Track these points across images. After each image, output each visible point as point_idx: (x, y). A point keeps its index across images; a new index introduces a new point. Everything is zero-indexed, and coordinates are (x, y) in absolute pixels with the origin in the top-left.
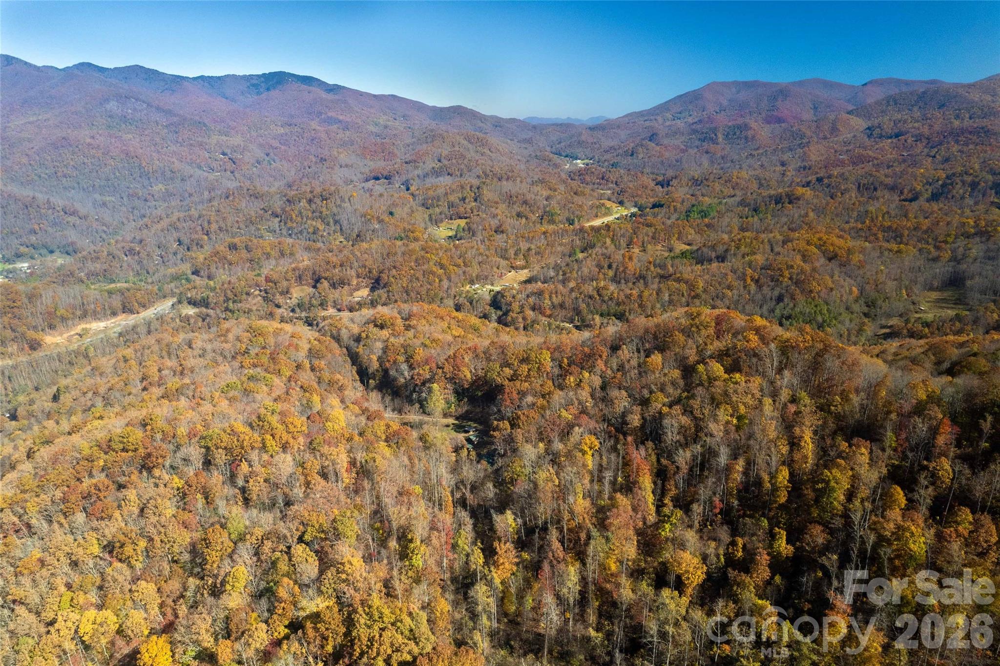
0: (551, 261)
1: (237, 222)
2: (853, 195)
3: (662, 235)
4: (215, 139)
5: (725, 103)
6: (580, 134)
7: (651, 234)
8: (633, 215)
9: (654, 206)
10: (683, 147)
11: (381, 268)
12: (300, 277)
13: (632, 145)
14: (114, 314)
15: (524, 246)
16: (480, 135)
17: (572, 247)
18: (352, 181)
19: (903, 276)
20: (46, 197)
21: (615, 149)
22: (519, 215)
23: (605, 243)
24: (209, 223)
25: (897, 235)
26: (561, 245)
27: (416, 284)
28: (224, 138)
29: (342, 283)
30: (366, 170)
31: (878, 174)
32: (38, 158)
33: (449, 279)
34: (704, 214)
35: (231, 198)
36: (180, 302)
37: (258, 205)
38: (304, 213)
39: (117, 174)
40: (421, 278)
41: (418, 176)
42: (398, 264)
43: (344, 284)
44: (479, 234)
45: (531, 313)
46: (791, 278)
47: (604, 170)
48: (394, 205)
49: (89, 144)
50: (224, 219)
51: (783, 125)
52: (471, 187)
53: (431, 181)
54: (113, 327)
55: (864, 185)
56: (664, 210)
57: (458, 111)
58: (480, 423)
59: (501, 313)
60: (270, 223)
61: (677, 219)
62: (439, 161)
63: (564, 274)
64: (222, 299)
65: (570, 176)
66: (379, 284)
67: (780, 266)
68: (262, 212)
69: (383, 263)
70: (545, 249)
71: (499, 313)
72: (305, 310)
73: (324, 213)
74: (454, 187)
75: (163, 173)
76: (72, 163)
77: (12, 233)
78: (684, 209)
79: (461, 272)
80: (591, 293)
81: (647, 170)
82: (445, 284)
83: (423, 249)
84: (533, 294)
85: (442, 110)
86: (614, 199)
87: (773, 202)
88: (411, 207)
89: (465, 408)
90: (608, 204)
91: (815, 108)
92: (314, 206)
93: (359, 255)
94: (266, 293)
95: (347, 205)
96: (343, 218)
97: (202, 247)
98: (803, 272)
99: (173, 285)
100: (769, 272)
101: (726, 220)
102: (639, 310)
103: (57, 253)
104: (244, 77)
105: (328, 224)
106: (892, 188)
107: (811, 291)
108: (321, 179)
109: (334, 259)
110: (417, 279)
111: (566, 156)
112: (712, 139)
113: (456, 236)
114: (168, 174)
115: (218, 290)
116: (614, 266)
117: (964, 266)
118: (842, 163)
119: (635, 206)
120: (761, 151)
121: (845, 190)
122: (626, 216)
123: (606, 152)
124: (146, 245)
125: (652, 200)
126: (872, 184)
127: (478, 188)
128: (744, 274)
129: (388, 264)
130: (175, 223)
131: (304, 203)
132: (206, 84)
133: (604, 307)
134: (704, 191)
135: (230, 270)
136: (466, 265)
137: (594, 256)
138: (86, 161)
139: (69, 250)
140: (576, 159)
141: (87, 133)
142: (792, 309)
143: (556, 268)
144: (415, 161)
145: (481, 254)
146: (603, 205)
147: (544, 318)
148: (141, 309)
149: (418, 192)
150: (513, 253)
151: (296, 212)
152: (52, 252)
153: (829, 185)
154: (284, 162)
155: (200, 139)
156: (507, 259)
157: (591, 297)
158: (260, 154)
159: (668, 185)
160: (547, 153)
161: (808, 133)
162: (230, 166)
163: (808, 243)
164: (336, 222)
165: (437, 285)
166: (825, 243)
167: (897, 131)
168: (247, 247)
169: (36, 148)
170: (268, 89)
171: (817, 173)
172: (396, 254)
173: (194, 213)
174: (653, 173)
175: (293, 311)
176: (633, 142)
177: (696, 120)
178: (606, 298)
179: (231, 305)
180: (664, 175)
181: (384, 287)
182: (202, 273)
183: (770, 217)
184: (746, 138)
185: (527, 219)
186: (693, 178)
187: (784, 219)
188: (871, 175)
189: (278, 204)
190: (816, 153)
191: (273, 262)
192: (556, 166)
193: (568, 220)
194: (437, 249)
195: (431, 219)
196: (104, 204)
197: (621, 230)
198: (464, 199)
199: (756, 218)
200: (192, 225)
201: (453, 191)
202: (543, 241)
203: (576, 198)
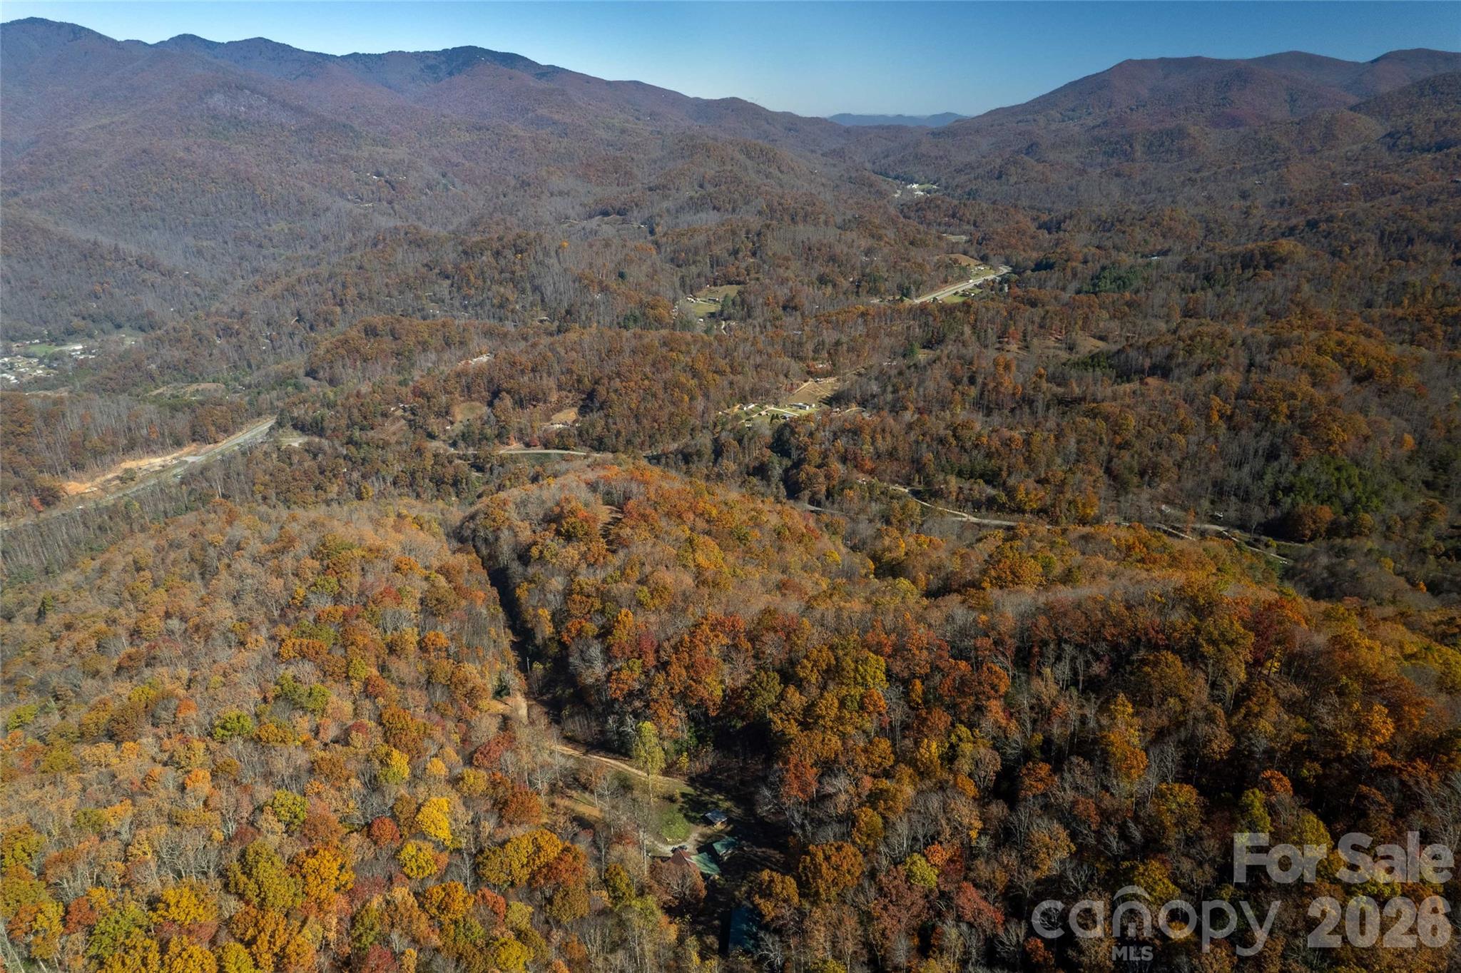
0: (874, 363)
1: (387, 285)
2: (1372, 251)
3: (1057, 322)
4: (366, 151)
5: (1145, 93)
6: (919, 143)
7: (1037, 319)
8: (1004, 280)
9: (1039, 267)
10: (1077, 165)
11: (598, 375)
12: (468, 388)
13: (999, 161)
14: (178, 444)
15: (829, 336)
16: (765, 144)
17: (907, 339)
18: (567, 218)
20: (114, 242)
21: (973, 168)
22: (823, 280)
23: (962, 334)
24: (344, 286)
26: (889, 335)
27: (652, 404)
28: (382, 150)
29: (534, 398)
30: (590, 200)
31: (1415, 215)
32: (106, 181)
33: (706, 396)
34: (1121, 283)
35: (380, 247)
36: (280, 424)
37: (422, 257)
38: (488, 273)
39: (220, 206)
40: (661, 394)
41: (668, 211)
42: (624, 369)
43: (538, 400)
44: (757, 312)
45: (840, 466)
46: (1290, 416)
47: (956, 202)
48: (627, 260)
49: (181, 160)
50: (367, 280)
51: (1241, 129)
52: (747, 233)
53: (687, 219)
54: (175, 466)
55: (1391, 234)
56: (1055, 275)
57: (734, 106)
58: (739, 801)
59: (790, 463)
60: (436, 288)
61: (1078, 292)
62: (701, 186)
63: (895, 391)
64: (344, 422)
65: (902, 211)
66: (592, 403)
67: (1271, 393)
68: (424, 270)
69: (600, 367)
70: (865, 343)
71: (787, 462)
72: (474, 445)
73: (518, 274)
74: (721, 232)
75: (287, 205)
76: (155, 189)
77: (64, 297)
78: (1088, 273)
79: (726, 383)
80: (942, 432)
81: (1024, 203)
82: (700, 404)
83: (665, 344)
84: (844, 429)
85: (709, 104)
86: (973, 253)
87: (1239, 265)
88: (653, 264)
90: (964, 260)
91: (1293, 100)
92: (503, 262)
93: (562, 352)
94: (414, 414)
95: (553, 261)
96: (546, 282)
97: (332, 325)
98: (1312, 404)
99: (274, 394)
100: (1251, 403)
101: (1159, 296)
102: (1026, 469)
103: (127, 329)
104: (416, 54)
105: (523, 291)
106: (1441, 240)
107: (1330, 443)
108: (520, 214)
109: (524, 359)
110: (654, 396)
111: (896, 178)
112: (1125, 153)
113: (722, 312)
114: (294, 206)
115: (340, 408)
116: (980, 380)
118: (1348, 195)
119: (1007, 263)
120: (1205, 174)
121: (1357, 242)
122: (993, 281)
123: (959, 171)
124: (249, 321)
125: (1035, 255)
126: (1405, 232)
127: (759, 234)
128: (1208, 407)
129: (609, 368)
130: (293, 286)
131: (487, 258)
132: (360, 66)
133: (965, 459)
134: (1117, 241)
135: (364, 370)
136: (734, 371)
137: (945, 360)
138: (175, 186)
139: (144, 324)
140: (912, 182)
141: (179, 142)
142: (1295, 474)
143: (882, 377)
144: (664, 187)
145: (760, 352)
146: (956, 261)
147: (861, 475)
148: (221, 436)
149: (664, 239)
150: (811, 348)
151: (475, 271)
152: (119, 327)
153: (1329, 234)
154: (468, 187)
155: (343, 152)
156: (801, 359)
157: (942, 441)
158: (432, 173)
159: (1059, 228)
160: (867, 174)
161: (1285, 143)
162: (386, 192)
163: (1319, 350)
164: (536, 289)
165: (686, 405)
166: (1350, 350)
168: (392, 332)
169: (106, 165)
170: (451, 74)
171: (1305, 212)
172: (621, 352)
173: (324, 270)
174: (1032, 208)
175: (454, 445)
176: (1001, 156)
177: (1099, 121)
178: (968, 445)
179: (357, 433)
180: (1050, 211)
181: (601, 408)
182: (321, 374)
183: (1233, 292)
184: (1180, 151)
185: (834, 286)
186: (1098, 218)
187: (1259, 296)
188: (1403, 218)
189: (449, 257)
190: (1301, 177)
191: (433, 357)
192: (881, 194)
193: (900, 287)
194: (688, 344)
195: (683, 284)
196: (200, 252)
197: (990, 314)
198: (735, 253)
199: (1210, 293)
200: (319, 289)
201: (720, 238)
202: (861, 329)
203: (913, 252)
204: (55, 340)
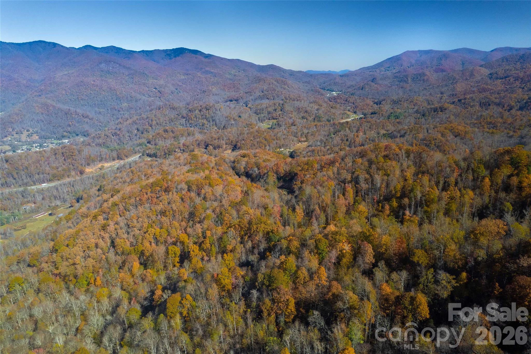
0: (319, 138)
1: (165, 120)
3: (374, 127)
4: (151, 81)
5: (413, 62)
6: (335, 79)
7: (369, 126)
8: (361, 118)
9: (372, 114)
10: (389, 85)
11: (237, 140)
12: (199, 144)
14: (114, 160)
15: (306, 131)
16: (284, 79)
17: (329, 132)
18: (219, 102)
19: (493, 144)
20: (75, 109)
21: (353, 86)
22: (303, 118)
23: (346, 130)
24: (152, 121)
25: (494, 126)
26: (324, 131)
28: (155, 81)
29: (219, 147)
30: (226, 97)
31: (490, 97)
32: (70, 91)
33: (269, 146)
34: (397, 117)
35: (161, 109)
36: (143, 155)
37: (175, 112)
38: (198, 116)
39: (106, 98)
40: (256, 144)
41: (252, 100)
42: (245, 138)
44: (283, 126)
46: (435, 145)
47: (347, 96)
48: (241, 112)
49: (93, 84)
50: (159, 119)
51: (444, 73)
52: (279, 104)
53: (258, 102)
54: (114, 166)
55: (483, 103)
56: (377, 115)
57: (272, 68)
58: (288, 189)
60: (181, 121)
61: (383, 120)
62: (262, 92)
63: (325, 144)
64: (163, 153)
65: (329, 100)
66: (236, 148)
68: (177, 116)
69: (238, 138)
70: (316, 133)
73: (208, 116)
74: (271, 104)
75: (127, 98)
76: (85, 93)
77: (60, 126)
78: (387, 115)
79: (275, 143)
81: (370, 97)
82: (267, 148)
83: (257, 132)
84: (310, 151)
85: (263, 67)
86: (352, 111)
87: (433, 111)
88: (249, 114)
89: (281, 184)
90: (348, 113)
91: (463, 64)
92: (202, 113)
93: (227, 134)
94: (184, 151)
95: (218, 112)
96: (217, 118)
97: (149, 132)
98: (441, 141)
99: (139, 148)
101: (408, 120)
103: (80, 136)
104: (163, 50)
105: (209, 122)
106: (498, 105)
108: (204, 101)
109: (215, 136)
110: (254, 145)
111: (328, 90)
112: (405, 81)
113: (271, 128)
114: (129, 98)
115: (161, 150)
116: (349, 140)
117: (525, 140)
118: (474, 92)
119: (362, 114)
120: (431, 87)
121: (473, 105)
122: (357, 118)
123: (349, 88)
124: (122, 131)
125: (371, 111)
126: (488, 102)
127: (283, 105)
128: (412, 143)
129: (240, 138)
130: (135, 121)
131: (197, 112)
132: (145, 54)
134: (398, 107)
135: (165, 141)
136: (277, 139)
137: (340, 136)
138: (91, 92)
139: (85, 134)
140: (333, 91)
141: (91, 79)
143: (321, 141)
144: (250, 92)
145: (284, 134)
146: (346, 113)
148: (125, 158)
149: (252, 107)
150: (300, 134)
151: (193, 116)
152: (77, 135)
153: (465, 103)
154: (185, 93)
155: (143, 81)
156: (297, 137)
158: (173, 89)
159: (380, 104)
160: (318, 89)
161: (457, 77)
162: (158, 94)
163: (445, 129)
164: (213, 120)
165: (263, 148)
166: (454, 128)
167: (506, 75)
168: (172, 131)
169: (69, 86)
170: (175, 57)
171: (459, 97)
172: (244, 134)
173: (144, 116)
174: (373, 98)
176: (363, 83)
177: (397, 71)
179: (168, 156)
180: (379, 99)
181: (239, 149)
182: (152, 143)
183: (430, 118)
184: (424, 80)
185: (307, 119)
186: (393, 100)
187: (438, 120)
188: (487, 98)
189: (184, 112)
190: (460, 87)
191: (185, 138)
192: (322, 95)
193: (327, 120)
194: (263, 132)
195: (259, 120)
196: (100, 113)
197: (354, 125)
198: (275, 110)
199: (423, 119)
200: (144, 122)
201: (270, 106)
202: (315, 129)
203: (332, 110)
204: (59, 139)
